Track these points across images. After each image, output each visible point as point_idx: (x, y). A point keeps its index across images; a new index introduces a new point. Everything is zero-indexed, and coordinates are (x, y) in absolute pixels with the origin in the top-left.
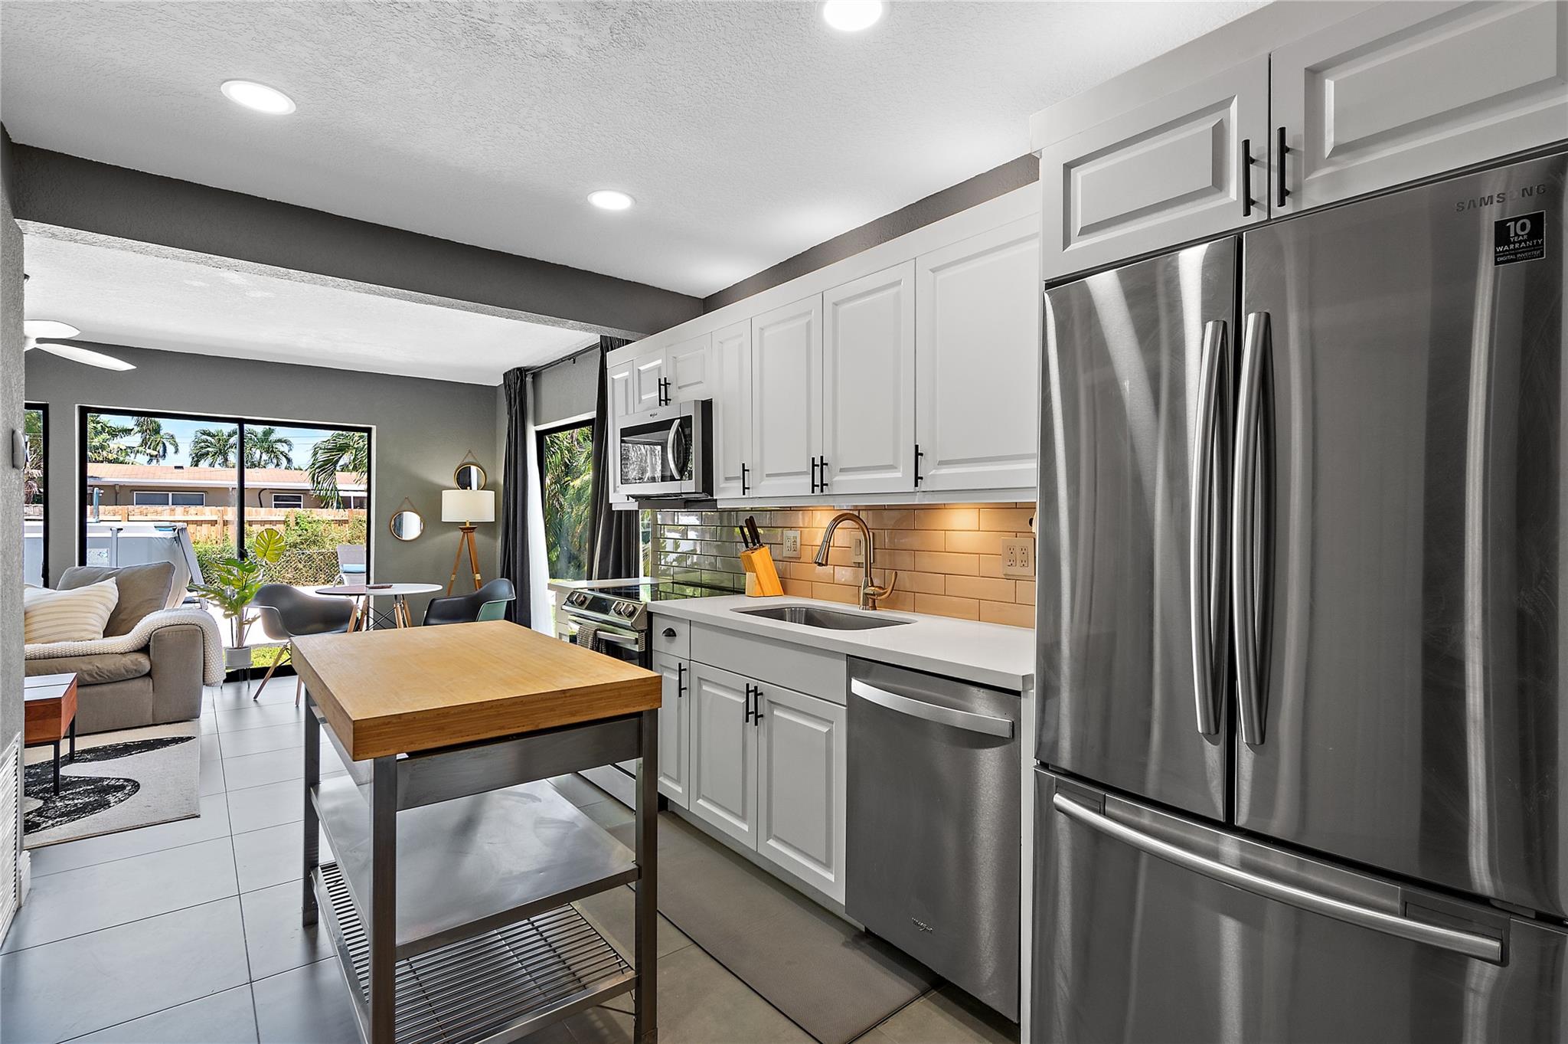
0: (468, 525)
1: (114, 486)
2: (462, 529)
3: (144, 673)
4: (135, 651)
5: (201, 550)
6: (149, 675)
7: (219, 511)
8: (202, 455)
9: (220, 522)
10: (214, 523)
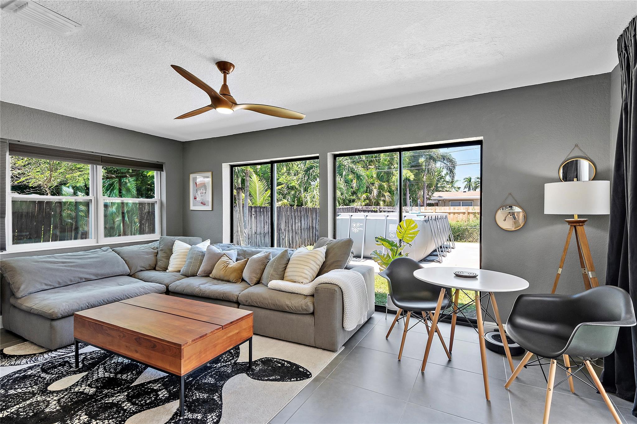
0: (576, 218)
1: (444, 200)
2: (569, 222)
3: (310, 312)
4: (310, 296)
5: (459, 225)
6: (313, 314)
7: (466, 208)
8: (477, 187)
9: (467, 213)
10: (464, 213)
